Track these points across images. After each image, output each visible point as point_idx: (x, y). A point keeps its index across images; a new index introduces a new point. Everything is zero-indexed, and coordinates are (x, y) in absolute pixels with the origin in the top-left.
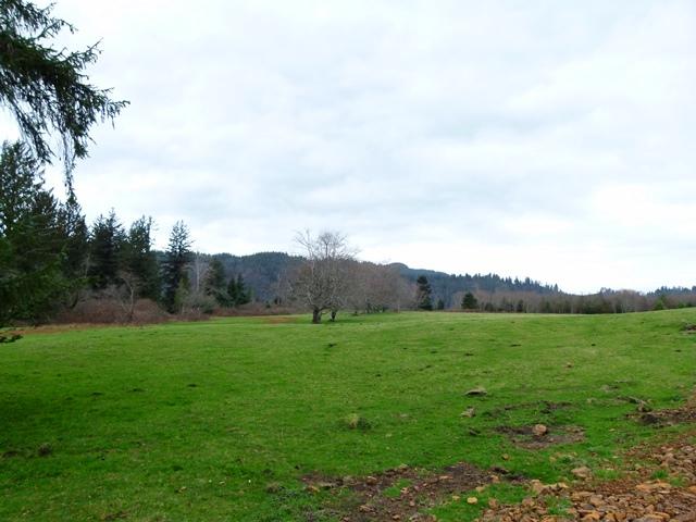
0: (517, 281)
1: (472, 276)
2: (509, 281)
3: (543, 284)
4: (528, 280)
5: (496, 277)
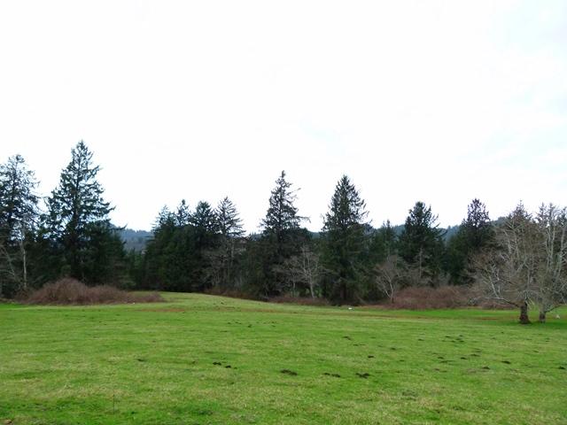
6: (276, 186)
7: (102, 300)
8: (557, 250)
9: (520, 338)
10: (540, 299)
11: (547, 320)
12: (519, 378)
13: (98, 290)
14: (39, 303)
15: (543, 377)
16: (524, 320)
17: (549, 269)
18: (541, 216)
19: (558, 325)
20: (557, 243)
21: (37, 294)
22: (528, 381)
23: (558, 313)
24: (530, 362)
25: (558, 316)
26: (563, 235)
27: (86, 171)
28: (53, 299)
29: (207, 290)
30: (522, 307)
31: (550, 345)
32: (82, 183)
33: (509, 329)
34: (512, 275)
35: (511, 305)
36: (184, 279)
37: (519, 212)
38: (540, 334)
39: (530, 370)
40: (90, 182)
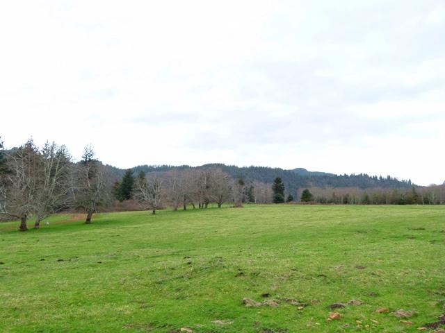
0: (381, 177)
1: (349, 175)
2: (375, 178)
3: (400, 180)
4: (389, 177)
5: (366, 176)
8: (52, 175)
9: (16, 243)
10: (36, 212)
11: (40, 227)
12: (7, 274)
15: (28, 269)
16: (23, 228)
17: (45, 189)
18: (46, 150)
20: (53, 170)
22: (14, 274)
23: (48, 221)
24: (20, 260)
25: (48, 223)
26: (58, 165)
30: (22, 219)
31: (39, 244)
33: (10, 237)
34: (17, 193)
35: (14, 218)
37: (29, 145)
38: (33, 238)
39: (19, 265)
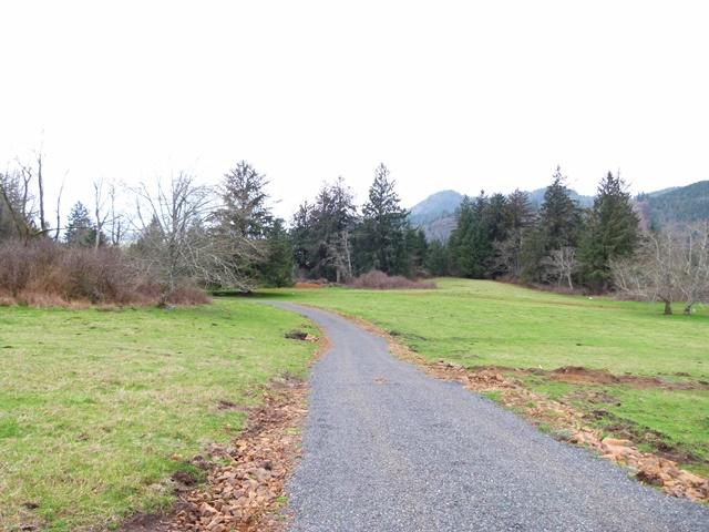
6: (555, 172)
7: (395, 286)
13: (393, 279)
14: (358, 287)
16: (668, 312)
19: (701, 317)
21: (358, 281)
23: (701, 307)
27: (387, 185)
28: (366, 285)
29: (498, 278)
32: (385, 194)
36: (477, 267)
40: (390, 193)
